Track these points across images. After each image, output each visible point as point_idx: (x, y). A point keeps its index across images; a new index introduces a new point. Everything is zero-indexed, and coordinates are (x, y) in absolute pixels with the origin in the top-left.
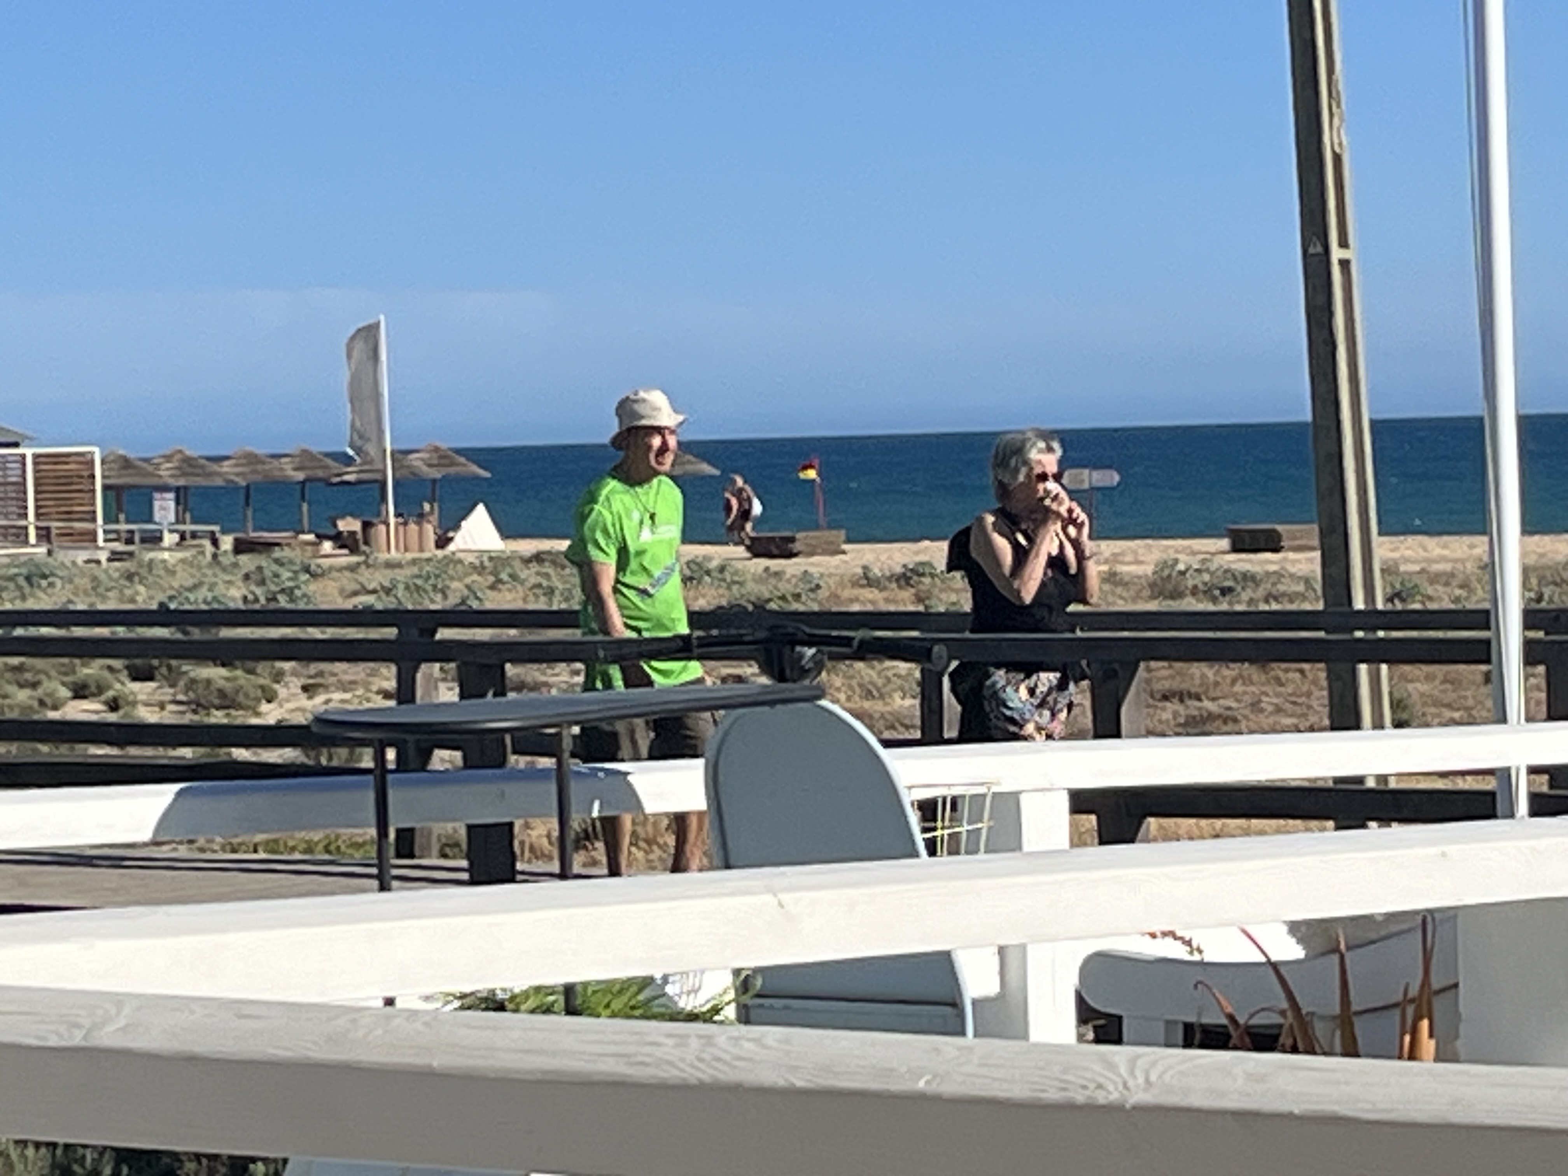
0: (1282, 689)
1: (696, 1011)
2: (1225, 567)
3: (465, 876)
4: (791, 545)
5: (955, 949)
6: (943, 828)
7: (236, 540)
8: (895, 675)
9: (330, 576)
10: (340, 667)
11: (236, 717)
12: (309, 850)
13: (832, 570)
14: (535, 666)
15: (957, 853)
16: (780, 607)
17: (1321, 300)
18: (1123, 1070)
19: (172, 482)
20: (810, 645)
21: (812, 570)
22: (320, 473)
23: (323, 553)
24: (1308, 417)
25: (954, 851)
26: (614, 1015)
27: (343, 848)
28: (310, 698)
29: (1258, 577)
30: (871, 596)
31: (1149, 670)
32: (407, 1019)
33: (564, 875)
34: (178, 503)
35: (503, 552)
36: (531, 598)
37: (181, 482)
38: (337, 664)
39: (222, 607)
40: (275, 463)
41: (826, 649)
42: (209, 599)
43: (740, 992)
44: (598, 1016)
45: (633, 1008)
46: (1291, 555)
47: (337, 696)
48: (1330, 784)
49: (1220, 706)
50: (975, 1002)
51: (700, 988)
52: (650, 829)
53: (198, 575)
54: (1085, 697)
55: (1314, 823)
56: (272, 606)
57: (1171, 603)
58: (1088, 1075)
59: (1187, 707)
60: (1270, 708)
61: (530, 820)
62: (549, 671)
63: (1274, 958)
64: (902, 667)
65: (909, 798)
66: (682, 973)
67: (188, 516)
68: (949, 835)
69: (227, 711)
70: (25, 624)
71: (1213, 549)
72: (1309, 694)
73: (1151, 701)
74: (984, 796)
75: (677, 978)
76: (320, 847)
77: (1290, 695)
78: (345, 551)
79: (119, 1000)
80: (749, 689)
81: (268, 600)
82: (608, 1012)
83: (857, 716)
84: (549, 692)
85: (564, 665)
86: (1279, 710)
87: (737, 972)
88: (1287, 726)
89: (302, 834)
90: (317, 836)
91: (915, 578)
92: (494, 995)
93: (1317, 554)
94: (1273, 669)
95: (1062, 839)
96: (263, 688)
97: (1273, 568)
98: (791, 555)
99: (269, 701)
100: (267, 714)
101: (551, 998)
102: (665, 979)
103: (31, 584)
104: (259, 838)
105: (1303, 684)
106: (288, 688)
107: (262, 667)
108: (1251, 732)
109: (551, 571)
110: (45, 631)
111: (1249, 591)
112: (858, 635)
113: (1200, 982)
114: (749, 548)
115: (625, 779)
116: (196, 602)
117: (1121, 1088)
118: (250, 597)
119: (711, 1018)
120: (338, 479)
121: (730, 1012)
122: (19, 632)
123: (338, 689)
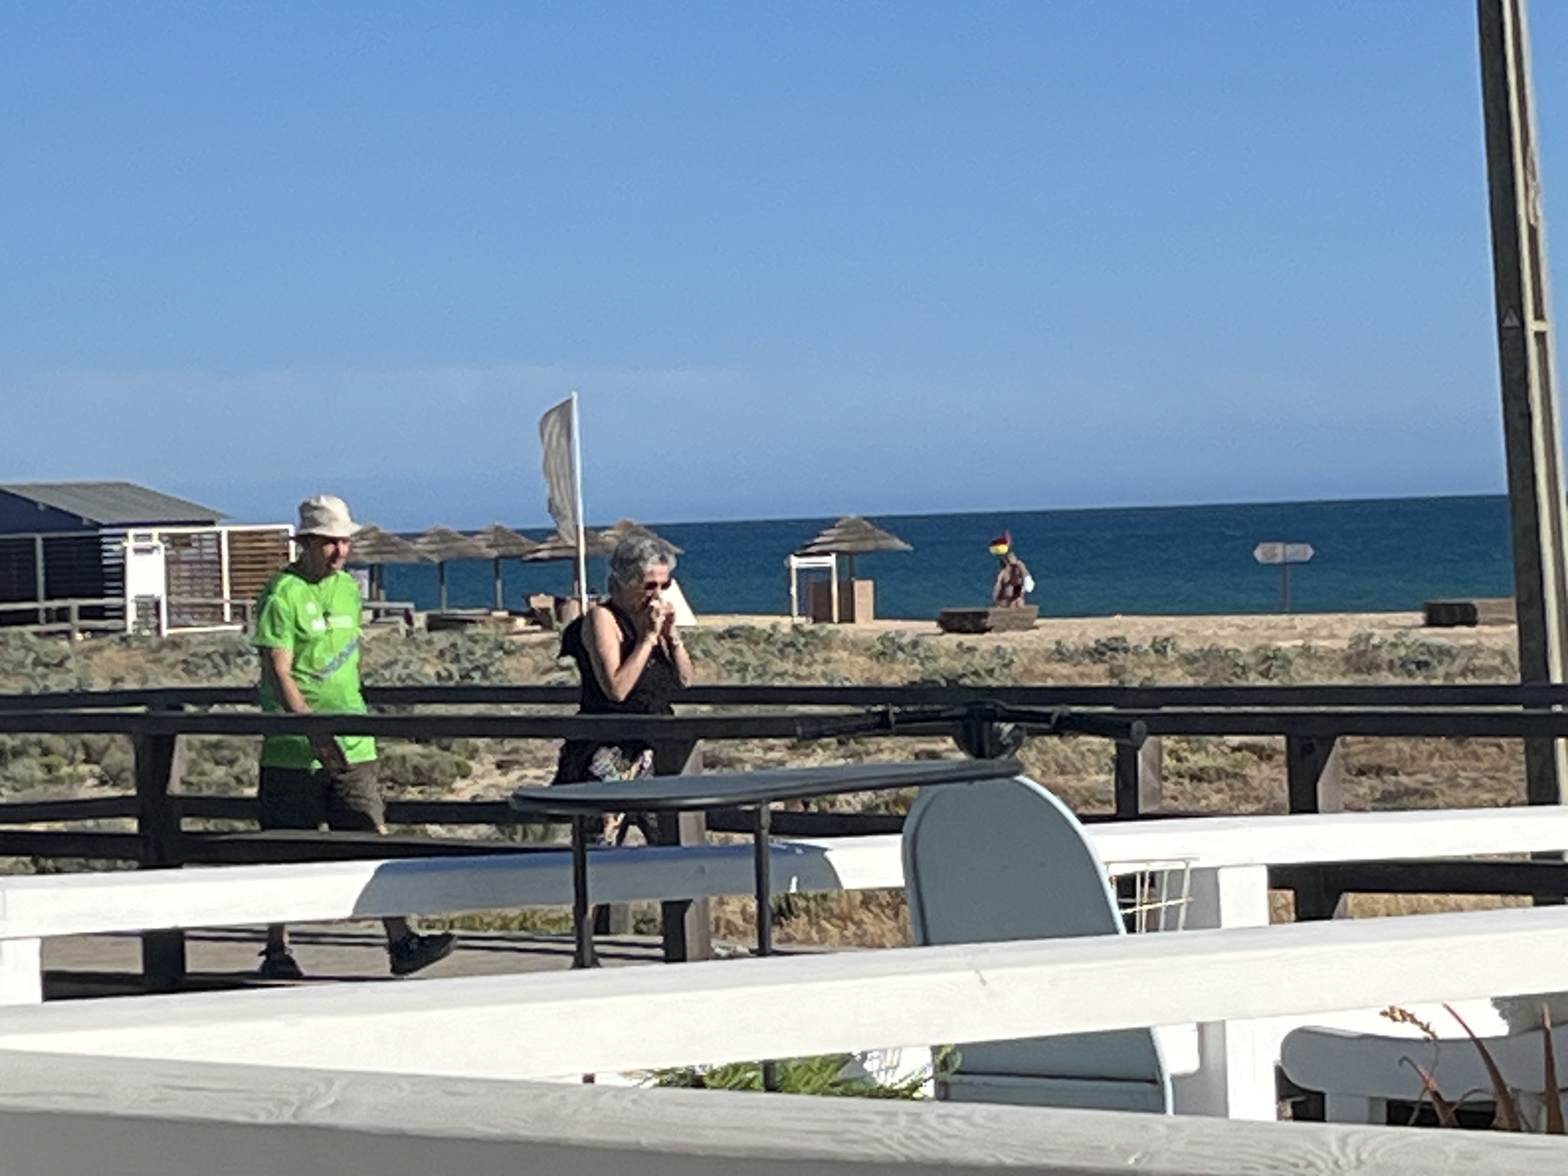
0: (1478, 764)
1: (896, 1088)
2: (1421, 641)
3: (660, 952)
4: (984, 621)
5: (1155, 1026)
6: (1142, 904)
7: (429, 617)
8: (1089, 750)
9: (524, 652)
10: (535, 743)
11: (431, 794)
12: (505, 927)
13: (1026, 645)
14: (729, 742)
15: (1156, 930)
16: (973, 682)
17: (1517, 374)
18: (1334, 1149)
19: (369, 560)
20: (1008, 720)
21: (1004, 645)
22: (514, 550)
23: (515, 629)
24: (1504, 490)
25: (1152, 927)
26: (814, 1093)
27: (539, 925)
28: (505, 774)
29: (1454, 652)
30: (1065, 672)
31: (1344, 744)
32: (615, 1096)
33: (762, 951)
34: (371, 580)
35: (696, 627)
36: (724, 674)
37: (377, 559)
38: (530, 740)
39: (418, 685)
40: (469, 540)
41: (1022, 724)
42: (404, 676)
43: (938, 1069)
44: (798, 1092)
45: (833, 1085)
46: (1487, 629)
47: (532, 772)
48: (1528, 858)
49: (1418, 781)
50: (1174, 1079)
51: (898, 1065)
52: (844, 905)
53: (393, 652)
54: (1280, 772)
55: (1510, 899)
56: (467, 682)
57: (1365, 677)
58: (1298, 1153)
59: (1384, 782)
60: (1467, 783)
61: (726, 898)
62: (742, 748)
63: (1478, 1034)
64: (1096, 741)
65: (1107, 874)
66: (881, 1050)
67: (382, 593)
68: (1149, 911)
69: (420, 788)
70: (222, 702)
71: (1409, 623)
72: (1506, 769)
73: (1348, 777)
74: (1182, 871)
75: (876, 1054)
76: (515, 924)
77: (1487, 770)
78: (538, 627)
79: (329, 1077)
80: (946, 765)
81: (461, 677)
82: (808, 1089)
83: (1054, 790)
84: (743, 768)
85: (756, 741)
86: (1476, 785)
87: (936, 1050)
88: (1485, 801)
89: (496, 911)
90: (513, 912)
91: (1109, 653)
92: (694, 1072)
93: (1514, 628)
94: (1469, 744)
95: (1262, 916)
96: (458, 765)
97: (1470, 642)
98: (983, 630)
99: (464, 777)
100: (461, 790)
101: (750, 1075)
102: (864, 1056)
103: (228, 663)
104: (456, 914)
105: (1501, 758)
106: (482, 765)
107: (457, 744)
108: (1449, 806)
109: (743, 647)
110: (241, 708)
111: (1445, 665)
112: (1056, 710)
113: (1405, 1058)
114: (941, 624)
115: (823, 854)
116: (390, 679)
117: (1331, 1166)
118: (444, 674)
119: (911, 1094)
120: (531, 556)
121: (928, 1089)
122: (216, 709)
123: (533, 766)
